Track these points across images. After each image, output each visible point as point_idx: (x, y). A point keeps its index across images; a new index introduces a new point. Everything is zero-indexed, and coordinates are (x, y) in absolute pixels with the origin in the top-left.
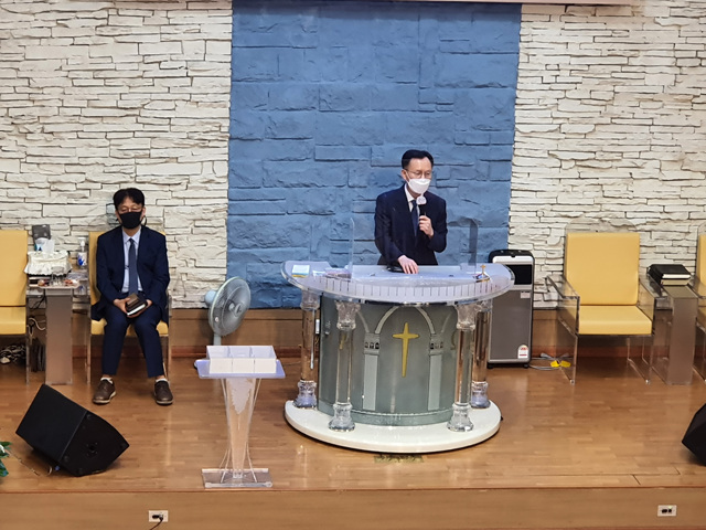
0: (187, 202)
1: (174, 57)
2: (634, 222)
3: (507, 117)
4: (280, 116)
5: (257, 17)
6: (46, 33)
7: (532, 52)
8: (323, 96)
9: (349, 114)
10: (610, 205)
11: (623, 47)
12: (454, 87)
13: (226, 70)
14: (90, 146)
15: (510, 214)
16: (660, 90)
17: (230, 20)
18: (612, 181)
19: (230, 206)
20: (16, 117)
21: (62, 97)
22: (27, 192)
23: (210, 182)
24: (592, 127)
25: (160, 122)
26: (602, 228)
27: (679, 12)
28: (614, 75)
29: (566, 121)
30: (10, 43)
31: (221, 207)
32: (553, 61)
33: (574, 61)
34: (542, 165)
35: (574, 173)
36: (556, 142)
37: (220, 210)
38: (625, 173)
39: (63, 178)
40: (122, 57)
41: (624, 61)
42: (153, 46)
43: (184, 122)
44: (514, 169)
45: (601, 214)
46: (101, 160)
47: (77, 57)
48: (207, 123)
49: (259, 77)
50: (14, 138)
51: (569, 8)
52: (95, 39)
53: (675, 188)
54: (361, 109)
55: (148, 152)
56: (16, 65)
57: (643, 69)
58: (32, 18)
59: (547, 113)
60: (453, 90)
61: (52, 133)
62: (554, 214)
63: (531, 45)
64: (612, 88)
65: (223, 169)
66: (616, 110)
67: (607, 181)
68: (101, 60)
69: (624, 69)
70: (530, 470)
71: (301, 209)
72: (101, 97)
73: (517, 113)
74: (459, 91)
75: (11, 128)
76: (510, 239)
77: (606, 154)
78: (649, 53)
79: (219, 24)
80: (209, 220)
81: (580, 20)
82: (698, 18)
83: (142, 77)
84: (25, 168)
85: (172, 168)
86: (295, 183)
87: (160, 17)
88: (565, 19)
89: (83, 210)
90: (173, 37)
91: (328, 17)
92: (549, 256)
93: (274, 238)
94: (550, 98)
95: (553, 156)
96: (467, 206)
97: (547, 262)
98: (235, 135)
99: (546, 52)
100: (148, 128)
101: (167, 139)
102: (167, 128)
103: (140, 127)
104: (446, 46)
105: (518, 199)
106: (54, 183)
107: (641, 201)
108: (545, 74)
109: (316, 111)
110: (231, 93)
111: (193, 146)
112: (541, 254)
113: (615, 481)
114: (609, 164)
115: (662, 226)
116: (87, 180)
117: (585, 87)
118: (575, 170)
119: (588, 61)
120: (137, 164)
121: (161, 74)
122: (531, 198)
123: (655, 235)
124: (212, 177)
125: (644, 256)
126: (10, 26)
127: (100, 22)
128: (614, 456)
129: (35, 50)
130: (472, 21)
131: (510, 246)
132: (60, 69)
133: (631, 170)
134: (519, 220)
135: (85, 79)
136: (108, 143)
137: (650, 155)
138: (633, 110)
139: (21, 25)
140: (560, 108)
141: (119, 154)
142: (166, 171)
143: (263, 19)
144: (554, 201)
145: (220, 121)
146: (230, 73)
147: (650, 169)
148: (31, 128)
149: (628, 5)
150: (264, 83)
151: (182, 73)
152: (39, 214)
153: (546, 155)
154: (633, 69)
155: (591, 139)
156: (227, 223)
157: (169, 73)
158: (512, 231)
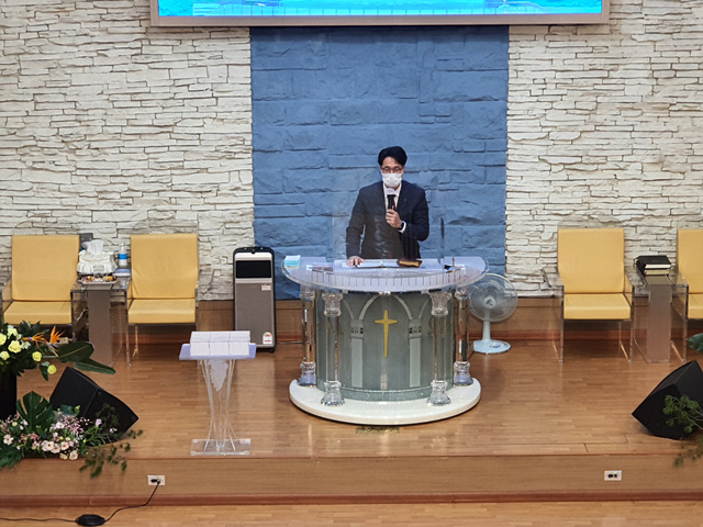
0: (218, 207)
1: (200, 81)
2: (621, 218)
3: (497, 127)
4: (296, 130)
5: (272, 43)
6: (89, 62)
7: (520, 68)
8: (334, 112)
9: (357, 127)
10: (598, 203)
11: (604, 61)
12: (451, 100)
13: (247, 90)
14: (131, 160)
15: (507, 213)
16: (638, 100)
17: (249, 46)
18: (599, 182)
19: (255, 210)
20: (66, 136)
21: (105, 117)
22: (77, 200)
23: (237, 189)
24: (577, 135)
25: (190, 137)
26: (591, 224)
27: (653, 29)
28: (595, 87)
29: (554, 129)
30: (57, 72)
31: (248, 211)
32: (539, 76)
33: (558, 75)
34: (533, 169)
35: (563, 175)
36: (544, 148)
37: (248, 214)
38: (610, 174)
39: (109, 188)
40: (156, 81)
41: (605, 74)
42: (183, 72)
43: (212, 137)
44: (508, 173)
45: (590, 212)
46: (140, 172)
47: (117, 82)
48: (232, 138)
49: (276, 96)
50: (65, 154)
51: (552, 28)
52: (131, 66)
53: (656, 188)
54: (368, 123)
55: (181, 164)
56: (64, 91)
57: (622, 81)
58: (76, 49)
59: (536, 123)
60: (449, 104)
61: (97, 149)
62: (547, 212)
63: (518, 62)
64: (595, 99)
65: (248, 178)
66: (598, 119)
67: (593, 182)
68: (138, 85)
69: (605, 81)
70: (492, 440)
71: (319, 211)
72: (138, 117)
73: (509, 123)
74: (454, 104)
75: (63, 145)
76: (507, 235)
77: (592, 158)
78: (627, 67)
79: (240, 50)
80: (238, 222)
81: (563, 38)
82: (671, 33)
83: (173, 98)
84: (75, 180)
85: (203, 178)
86: (312, 188)
87: (187, 45)
88: (549, 38)
89: (126, 215)
90: (199, 63)
91: (335, 41)
92: (543, 250)
93: (296, 238)
94: (539, 109)
95: (544, 160)
96: (468, 207)
97: (542, 255)
98: (257, 147)
99: (533, 68)
100: (181, 143)
101: (197, 152)
102: (197, 143)
103: (174, 142)
104: (442, 65)
105: (513, 200)
106: (101, 192)
107: (626, 199)
108: (533, 88)
109: (328, 125)
110: (252, 111)
111: (220, 158)
112: (536, 248)
113: (566, 449)
114: (595, 167)
115: (646, 221)
116: (129, 190)
117: (570, 99)
118: (564, 173)
119: (572, 75)
120: (172, 174)
121: (190, 95)
122: (525, 198)
123: (640, 230)
124: (238, 185)
125: (630, 249)
126: (57, 57)
127: (134, 52)
128: (573, 427)
129: (79, 77)
130: (464, 41)
131: (508, 242)
132: (102, 93)
133: (615, 172)
134: (515, 217)
135: (124, 101)
136: (146, 157)
137: (632, 158)
138: (614, 118)
139: (66, 56)
140: (548, 117)
141: (156, 166)
142: (198, 180)
143: (277, 45)
144: (546, 201)
145: (244, 136)
146: (250, 94)
147: (633, 170)
148: (79, 145)
149: (607, 24)
150: (280, 101)
151: (209, 94)
152: (89, 220)
153: (537, 160)
154: (614, 81)
155: (578, 145)
156: (254, 225)
157: (196, 95)
158: (509, 228)
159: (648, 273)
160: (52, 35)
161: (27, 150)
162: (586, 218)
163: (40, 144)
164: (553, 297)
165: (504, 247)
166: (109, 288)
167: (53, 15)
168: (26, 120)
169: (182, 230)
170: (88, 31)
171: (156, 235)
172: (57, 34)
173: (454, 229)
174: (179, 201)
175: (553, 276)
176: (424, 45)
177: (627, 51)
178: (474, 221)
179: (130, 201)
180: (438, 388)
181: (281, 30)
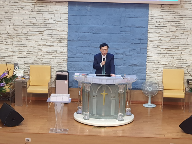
0: (56, 58)
1: (52, 18)
2: (183, 66)
3: (145, 36)
4: (81, 34)
6: (18, 11)
7: (152, 18)
8: (93, 29)
9: (100, 34)
10: (176, 61)
11: (178, 16)
12: (130, 27)
13: (66, 22)
14: (30, 42)
15: (147, 63)
16: (189, 29)
17: (67, 8)
18: (176, 55)
19: (68, 59)
20: (10, 34)
22: (13, 54)
23: (62, 52)
24: (170, 39)
25: (49, 35)
26: (174, 68)
28: (176, 24)
29: (162, 37)
30: (8, 13)
31: (65, 59)
32: (158, 20)
33: (164, 20)
34: (155, 50)
35: (165, 52)
36: (159, 43)
38: (180, 52)
39: (22, 50)
40: (38, 18)
41: (179, 20)
42: (47, 15)
43: (55, 36)
44: (148, 51)
45: (173, 64)
46: (33, 46)
48: (61, 36)
49: (75, 24)
50: (10, 39)
51: (163, 5)
52: (31, 13)
54: (104, 33)
55: (45, 44)
56: (10, 19)
57: (184, 23)
58: (14, 7)
59: (157, 35)
61: (19, 38)
63: (151, 16)
64: (175, 28)
65: (66, 49)
66: (177, 35)
67: (174, 54)
68: (33, 18)
69: (179, 23)
71: (88, 60)
72: (32, 28)
73: (148, 35)
75: (9, 36)
76: (147, 70)
77: (174, 47)
78: (186, 18)
79: (65, 9)
80: (62, 63)
81: (166, 9)
83: (43, 23)
84: (12, 47)
85: (52, 48)
86: (86, 53)
87: (48, 7)
88: (161, 8)
89: (28, 59)
90: (52, 12)
91: (94, 7)
92: (158, 75)
93: (80, 68)
94: (158, 31)
95: (159, 47)
96: (135, 61)
97: (158, 77)
98: (69, 39)
99: (156, 18)
100: (45, 37)
101: (50, 40)
102: (50, 37)
103: (43, 37)
104: (128, 16)
105: (149, 59)
106: (20, 52)
107: (185, 60)
108: (156, 24)
109: (91, 33)
110: (68, 28)
111: (58, 42)
112: (156, 75)
113: (158, 136)
114: (175, 50)
115: (191, 68)
116: (29, 51)
117: (168, 28)
118: (165, 51)
119: (168, 20)
120: (42, 47)
121: (49, 22)
122: (153, 59)
123: (189, 70)
124: (63, 51)
125: (186, 76)
126: (8, 9)
127: (32, 8)
128: (162, 130)
129: (15, 15)
130: (135, 9)
131: (147, 73)
132: (22, 21)
134: (149, 65)
135: (28, 23)
136: (35, 41)
137: (187, 47)
138: (181, 34)
139: (11, 9)
140: (160, 33)
141: (38, 44)
143: (76, 8)
144: (159, 60)
145: (65, 36)
146: (67, 22)
147: (187, 51)
148: (14, 36)
149: (180, 5)
150: (77, 25)
151: (54, 22)
152: (16, 60)
153: (157, 47)
154: (182, 23)
155: (170, 43)
156: (67, 64)
157: (51, 22)
158: (147, 68)
159: (190, 84)
160: (7, 2)
163: (2, 36)
164: (161, 91)
165: (145, 74)
166: (22, 81)
169: (45, 64)
170: (18, 1)
171: (37, 65)
172: (9, 2)
173: (130, 68)
174: (44, 55)
175: (161, 84)
176: (122, 9)
178: (136, 65)
179: (29, 55)
180: (120, 115)
181: (77, 3)
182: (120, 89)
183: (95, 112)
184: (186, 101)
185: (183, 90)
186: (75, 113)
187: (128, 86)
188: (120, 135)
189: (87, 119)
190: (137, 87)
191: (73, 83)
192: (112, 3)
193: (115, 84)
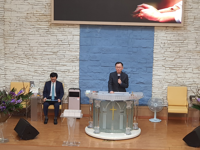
0: (69, 76)
1: (65, 39)
2: (186, 84)
3: (151, 56)
4: (92, 55)
5: (86, 29)
6: (34, 33)
7: (158, 39)
8: (103, 50)
9: (110, 54)
10: (179, 79)
11: (182, 38)
12: (137, 48)
13: (78, 43)
14: (45, 61)
15: (153, 81)
16: (192, 49)
17: (79, 30)
18: (180, 73)
19: (79, 77)
20: (26, 54)
21: (38, 49)
22: (29, 73)
23: (74, 71)
24: (174, 59)
25: (62, 56)
26: (177, 85)
27: (197, 29)
28: (179, 45)
29: (167, 57)
30: (25, 36)
31: (77, 78)
32: (163, 41)
33: (169, 41)
34: (160, 69)
35: (169, 71)
36: (164, 63)
37: (77, 79)
38: (183, 71)
39: (38, 70)
40: (52, 39)
41: (182, 42)
42: (61, 37)
43: (68, 56)
44: (153, 69)
46: (47, 65)
47: (42, 39)
48: (74, 56)
49: (86, 45)
50: (26, 59)
51: (167, 28)
52: (46, 35)
53: (197, 75)
54: (113, 53)
55: (59, 63)
56: (26, 41)
57: (187, 44)
58: (30, 29)
59: (162, 55)
61: (35, 58)
62: (164, 81)
63: (157, 37)
64: (179, 49)
65: (78, 68)
66: (180, 54)
68: (47, 40)
69: (182, 44)
70: (142, 145)
71: (98, 79)
72: (47, 49)
73: (154, 55)
75: (25, 57)
76: (153, 88)
77: (178, 66)
78: (189, 40)
79: (76, 31)
80: (74, 81)
81: (170, 31)
83: (57, 44)
84: (28, 67)
86: (96, 72)
87: (62, 29)
88: (166, 30)
89: (43, 78)
90: (65, 34)
91: (104, 29)
92: (163, 92)
93: (91, 86)
94: (163, 51)
95: (164, 66)
96: (141, 79)
97: (163, 94)
98: (81, 59)
99: (161, 39)
100: (59, 57)
101: (63, 60)
102: (64, 57)
103: (57, 57)
104: (135, 37)
105: (155, 78)
106: (36, 71)
107: (188, 78)
108: (161, 45)
109: (101, 54)
110: (80, 49)
111: (70, 62)
112: (161, 92)
113: (163, 149)
114: (179, 69)
115: (193, 85)
116: (44, 70)
117: (172, 48)
118: (170, 70)
119: (172, 41)
120: (56, 66)
121: (62, 44)
122: (158, 77)
123: (191, 88)
125: (189, 93)
126: (25, 31)
127: (47, 31)
128: (167, 143)
129: (31, 37)
130: (141, 31)
131: (153, 90)
132: (37, 42)
133: (185, 70)
134: (155, 83)
135: (44, 45)
136: (49, 61)
137: (190, 66)
138: (185, 55)
139: (28, 31)
140: (165, 54)
141: (52, 64)
142: (63, 68)
143: (87, 30)
144: (164, 78)
145: (77, 56)
147: (190, 70)
148: (30, 57)
149: (183, 27)
150: (88, 46)
151: (67, 43)
152: (32, 79)
153: (162, 66)
154: (185, 44)
155: (174, 62)
156: (79, 82)
157: (64, 43)
158: (153, 86)
159: (193, 100)
161: (15, 58)
162: (176, 83)
163: (19, 56)
164: (166, 106)
165: (151, 91)
166: (37, 98)
167: (24, 20)
168: (15, 49)
170: (34, 24)
172: (25, 25)
173: (137, 85)
175: (166, 100)
176: (130, 31)
177: (189, 35)
178: (143, 83)
179: (44, 73)
180: (128, 130)
181: (89, 26)
182: (128, 105)
183: (104, 127)
184: (189, 116)
185: (186, 106)
186: (86, 128)
187: (135, 102)
188: (128, 148)
189: (97, 133)
190: (144, 103)
191: (85, 100)
192: (120, 26)
193: (123, 101)
